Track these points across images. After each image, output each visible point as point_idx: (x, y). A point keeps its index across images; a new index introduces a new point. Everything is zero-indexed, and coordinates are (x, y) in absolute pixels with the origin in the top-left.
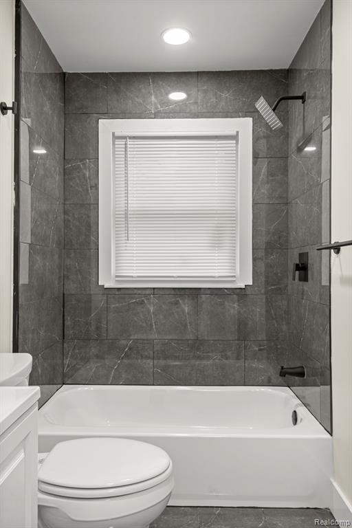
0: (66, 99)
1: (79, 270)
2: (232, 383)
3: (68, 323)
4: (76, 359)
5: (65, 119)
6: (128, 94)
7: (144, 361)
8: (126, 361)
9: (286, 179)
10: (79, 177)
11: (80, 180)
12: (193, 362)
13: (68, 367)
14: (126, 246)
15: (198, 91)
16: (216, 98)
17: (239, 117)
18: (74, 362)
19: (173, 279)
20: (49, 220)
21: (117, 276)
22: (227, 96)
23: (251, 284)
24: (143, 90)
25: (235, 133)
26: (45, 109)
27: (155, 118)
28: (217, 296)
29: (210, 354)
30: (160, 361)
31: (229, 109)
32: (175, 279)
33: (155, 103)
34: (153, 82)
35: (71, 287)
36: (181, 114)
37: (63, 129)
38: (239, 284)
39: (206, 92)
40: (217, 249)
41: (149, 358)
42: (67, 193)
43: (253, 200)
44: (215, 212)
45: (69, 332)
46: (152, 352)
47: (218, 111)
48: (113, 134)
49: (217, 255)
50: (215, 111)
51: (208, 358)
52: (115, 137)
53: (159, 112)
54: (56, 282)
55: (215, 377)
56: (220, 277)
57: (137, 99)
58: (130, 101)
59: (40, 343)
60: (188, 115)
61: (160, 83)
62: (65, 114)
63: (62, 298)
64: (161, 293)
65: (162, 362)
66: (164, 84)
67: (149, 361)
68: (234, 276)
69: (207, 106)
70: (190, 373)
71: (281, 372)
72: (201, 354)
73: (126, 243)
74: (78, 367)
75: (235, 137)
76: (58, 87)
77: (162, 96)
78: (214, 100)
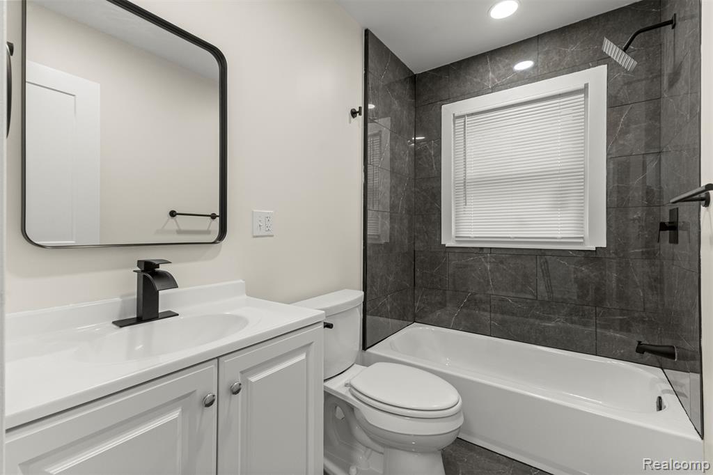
0: (416, 95)
1: (426, 232)
2: (578, 350)
3: (418, 274)
4: (424, 303)
5: (416, 111)
6: (467, 77)
7: (482, 313)
8: (465, 311)
9: (657, 124)
10: (426, 156)
11: (426, 158)
12: (532, 320)
13: (418, 308)
14: (464, 211)
15: (538, 54)
16: (559, 56)
17: (589, 68)
18: (423, 305)
19: (509, 240)
20: (398, 192)
21: (456, 237)
22: (573, 50)
23: (605, 246)
24: (481, 70)
25: (582, 86)
26: (394, 107)
27: (492, 92)
28: (559, 258)
29: (552, 316)
30: (498, 315)
31: (575, 62)
32: (512, 240)
33: (492, 78)
34: (491, 60)
35: (419, 245)
36: (519, 82)
37: (413, 121)
38: (589, 247)
39: (547, 53)
40: (559, 209)
41: (486, 311)
42: (417, 170)
43: (608, 155)
44: (558, 172)
45: (419, 281)
46: (488, 306)
47: (562, 68)
48: (454, 114)
49: (559, 216)
50: (558, 69)
51: (550, 319)
52: (456, 118)
53: (497, 85)
54: (406, 241)
55: (558, 340)
56: (562, 238)
57: (475, 80)
58: (469, 83)
59: (389, 286)
60: (527, 80)
61: (498, 58)
62: (416, 107)
63: (413, 253)
64: (497, 252)
65: (499, 316)
66: (501, 59)
67: (486, 314)
68: (582, 238)
69: (548, 67)
70: (528, 332)
71: (637, 348)
72: (541, 314)
73: (464, 208)
74: (426, 310)
75: (584, 90)
76: (408, 88)
77: (499, 70)
78: (556, 58)
